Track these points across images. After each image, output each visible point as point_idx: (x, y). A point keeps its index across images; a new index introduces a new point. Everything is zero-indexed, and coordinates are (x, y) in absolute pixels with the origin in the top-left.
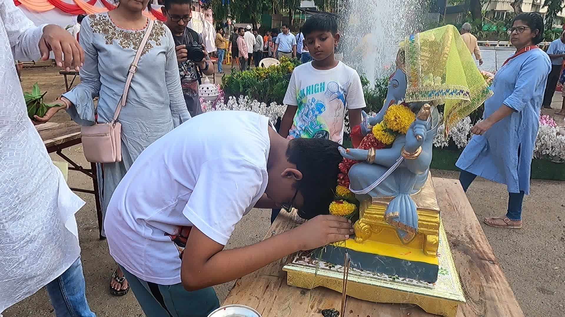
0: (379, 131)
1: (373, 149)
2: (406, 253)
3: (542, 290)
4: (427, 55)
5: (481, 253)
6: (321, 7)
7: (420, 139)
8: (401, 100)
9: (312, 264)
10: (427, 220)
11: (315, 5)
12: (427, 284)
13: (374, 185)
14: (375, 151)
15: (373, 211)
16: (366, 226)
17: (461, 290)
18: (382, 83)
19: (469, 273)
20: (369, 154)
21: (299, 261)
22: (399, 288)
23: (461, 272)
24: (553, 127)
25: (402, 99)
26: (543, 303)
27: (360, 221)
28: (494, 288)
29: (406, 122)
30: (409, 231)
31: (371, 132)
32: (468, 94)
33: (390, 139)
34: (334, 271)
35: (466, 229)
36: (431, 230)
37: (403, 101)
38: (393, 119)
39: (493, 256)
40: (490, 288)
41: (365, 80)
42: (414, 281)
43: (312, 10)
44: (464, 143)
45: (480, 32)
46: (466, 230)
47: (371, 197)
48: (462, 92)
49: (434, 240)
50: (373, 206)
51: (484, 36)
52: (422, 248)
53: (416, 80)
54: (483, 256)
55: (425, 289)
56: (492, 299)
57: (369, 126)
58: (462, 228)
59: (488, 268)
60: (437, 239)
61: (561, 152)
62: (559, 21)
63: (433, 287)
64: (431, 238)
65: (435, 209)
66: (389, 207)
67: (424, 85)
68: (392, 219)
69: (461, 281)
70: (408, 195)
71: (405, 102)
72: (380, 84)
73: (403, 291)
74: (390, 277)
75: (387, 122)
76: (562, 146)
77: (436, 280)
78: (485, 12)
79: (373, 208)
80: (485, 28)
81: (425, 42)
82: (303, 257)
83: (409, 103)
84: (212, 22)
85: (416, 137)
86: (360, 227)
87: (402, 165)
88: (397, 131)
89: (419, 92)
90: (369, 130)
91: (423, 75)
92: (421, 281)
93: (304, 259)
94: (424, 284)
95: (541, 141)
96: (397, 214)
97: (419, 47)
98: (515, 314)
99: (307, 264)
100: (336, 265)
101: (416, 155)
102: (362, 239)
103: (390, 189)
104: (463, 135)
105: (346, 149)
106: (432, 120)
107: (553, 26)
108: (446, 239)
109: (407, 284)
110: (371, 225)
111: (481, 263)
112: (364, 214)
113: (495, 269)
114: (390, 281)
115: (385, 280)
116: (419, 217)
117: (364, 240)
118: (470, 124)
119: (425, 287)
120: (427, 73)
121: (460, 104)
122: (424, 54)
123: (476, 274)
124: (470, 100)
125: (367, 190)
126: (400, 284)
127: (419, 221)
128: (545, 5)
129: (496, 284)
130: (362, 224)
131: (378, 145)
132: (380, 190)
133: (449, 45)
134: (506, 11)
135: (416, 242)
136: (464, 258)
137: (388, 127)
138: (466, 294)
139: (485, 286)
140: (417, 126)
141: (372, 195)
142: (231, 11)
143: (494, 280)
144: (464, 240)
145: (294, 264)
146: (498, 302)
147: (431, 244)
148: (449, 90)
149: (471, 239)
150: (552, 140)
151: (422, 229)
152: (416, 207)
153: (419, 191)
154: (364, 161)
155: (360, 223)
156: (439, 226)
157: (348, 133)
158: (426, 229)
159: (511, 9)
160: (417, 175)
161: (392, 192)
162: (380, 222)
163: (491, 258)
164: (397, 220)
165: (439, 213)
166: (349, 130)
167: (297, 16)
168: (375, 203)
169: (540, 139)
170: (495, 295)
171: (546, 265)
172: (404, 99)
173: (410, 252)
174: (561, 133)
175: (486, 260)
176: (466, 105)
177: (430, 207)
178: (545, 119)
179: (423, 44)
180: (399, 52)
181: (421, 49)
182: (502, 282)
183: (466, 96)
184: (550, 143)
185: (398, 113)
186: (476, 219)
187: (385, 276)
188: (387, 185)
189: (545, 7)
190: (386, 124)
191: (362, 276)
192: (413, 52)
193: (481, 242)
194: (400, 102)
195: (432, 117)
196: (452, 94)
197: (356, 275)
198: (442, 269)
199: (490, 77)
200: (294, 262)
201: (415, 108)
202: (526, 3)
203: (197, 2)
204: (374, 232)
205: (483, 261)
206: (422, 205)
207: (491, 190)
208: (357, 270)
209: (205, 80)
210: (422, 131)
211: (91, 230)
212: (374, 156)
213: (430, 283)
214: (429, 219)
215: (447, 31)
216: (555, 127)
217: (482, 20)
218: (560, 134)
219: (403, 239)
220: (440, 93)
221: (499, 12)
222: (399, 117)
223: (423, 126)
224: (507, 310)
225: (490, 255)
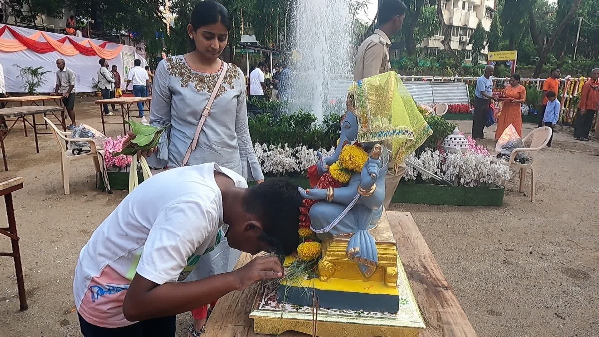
0: (335, 170)
1: (331, 188)
2: (369, 287)
3: (492, 312)
4: (374, 98)
5: (435, 281)
6: (263, 42)
7: (374, 176)
8: (354, 141)
9: (279, 308)
10: (385, 253)
11: (256, 40)
12: (390, 315)
13: (335, 223)
14: (333, 190)
15: (335, 249)
16: (330, 264)
17: (421, 317)
18: (329, 119)
19: (427, 301)
20: (328, 193)
21: (266, 307)
22: (366, 322)
23: (419, 301)
24: (487, 156)
25: (355, 139)
26: (493, 324)
27: (324, 260)
28: (449, 313)
29: (360, 161)
30: (370, 265)
31: (328, 172)
32: (413, 134)
33: (346, 178)
34: (301, 313)
35: (420, 259)
36: (390, 262)
37: (356, 142)
38: (348, 158)
39: (446, 282)
40: (446, 313)
41: (313, 117)
42: (378, 313)
43: (253, 45)
44: (411, 176)
45: (417, 68)
46: (420, 261)
47: (332, 235)
48: (407, 132)
49: (393, 271)
50: (335, 244)
51: (420, 71)
52: (383, 281)
53: (366, 122)
54: (438, 284)
55: (389, 320)
56: (448, 323)
57: (326, 166)
58: (417, 258)
59: (443, 294)
60: (396, 271)
61: (496, 180)
62: (484, 58)
63: (396, 318)
64: (390, 270)
65: (393, 242)
66: (350, 243)
67: (374, 127)
68: (353, 254)
69: (420, 310)
70: (367, 230)
71: (357, 142)
72: (328, 120)
73: (369, 325)
74: (356, 313)
75: (343, 162)
76: (496, 174)
77: (398, 310)
78: (419, 49)
79: (335, 245)
80: (420, 63)
81: (371, 87)
82: (269, 302)
83: (361, 143)
84: (144, 56)
85: (370, 175)
86: (324, 266)
87: (359, 202)
88: (353, 170)
89: (370, 133)
90: (327, 170)
91: (372, 117)
92: (385, 313)
93: (270, 303)
94: (388, 315)
95: (478, 170)
96: (358, 249)
97: (367, 92)
98: (470, 335)
99: (274, 309)
100: (303, 306)
101: (371, 191)
102: (326, 278)
103: (350, 226)
104: (409, 168)
105: (306, 189)
106: (383, 159)
107: (478, 62)
108: (404, 270)
109: (372, 317)
110: (334, 263)
111: (436, 290)
112: (327, 252)
113: (449, 294)
114: (356, 316)
115: (351, 316)
116: (378, 251)
117: (328, 279)
118: (415, 156)
119: (389, 319)
120: (375, 115)
121: (406, 143)
122: (371, 98)
123: (433, 301)
124: (414, 139)
125: (328, 229)
126: (366, 318)
127: (378, 255)
128: (470, 43)
129: (451, 309)
130: (325, 263)
131: (336, 184)
132: (340, 227)
133: (392, 90)
134: (437, 48)
135: (377, 275)
136: (420, 287)
137: (344, 166)
138: (425, 321)
139: (441, 312)
140: (370, 164)
141: (333, 232)
142: (166, 44)
143: (449, 305)
144: (420, 270)
145: (260, 310)
146: (453, 325)
147: (391, 276)
148: (396, 130)
149: (425, 268)
150: (487, 169)
151: (381, 262)
152: (374, 241)
153: (376, 226)
154: (323, 200)
155: (324, 262)
156: (397, 258)
157: (299, 170)
158: (385, 262)
159: (442, 47)
160: (373, 211)
161: (351, 228)
162: (342, 259)
163: (444, 285)
164: (358, 256)
165: (396, 245)
166: (300, 168)
167: (239, 51)
168: (337, 241)
169: (477, 168)
170: (451, 319)
171: (493, 287)
172: (357, 139)
173: (373, 286)
174: (494, 161)
175: (441, 287)
176: (412, 143)
177: (386, 240)
178: (480, 149)
179: (370, 89)
180: (348, 95)
181: (368, 93)
182: (456, 306)
183: (411, 135)
184: (485, 171)
185: (352, 153)
186: (428, 248)
187: (351, 312)
188: (347, 222)
189: (469, 45)
190: (341, 164)
191: (329, 315)
192: (362, 97)
193: (434, 270)
194: (353, 142)
195: (383, 156)
196: (399, 135)
197: (323, 314)
198: (402, 299)
199: (428, 111)
200: (260, 308)
201: (367, 148)
202: (454, 41)
203: (127, 35)
204: (337, 270)
205: (438, 288)
206: (380, 239)
207: (439, 220)
208: (323, 309)
209: (142, 120)
210: (375, 169)
211: (8, 301)
212: (333, 194)
213: (392, 314)
214: (387, 253)
215: (390, 77)
216: (489, 156)
217: (417, 56)
218: (493, 163)
219: (365, 274)
220: (389, 133)
221: (431, 48)
222: (353, 157)
223: (376, 165)
224: (462, 332)
225: (443, 282)
